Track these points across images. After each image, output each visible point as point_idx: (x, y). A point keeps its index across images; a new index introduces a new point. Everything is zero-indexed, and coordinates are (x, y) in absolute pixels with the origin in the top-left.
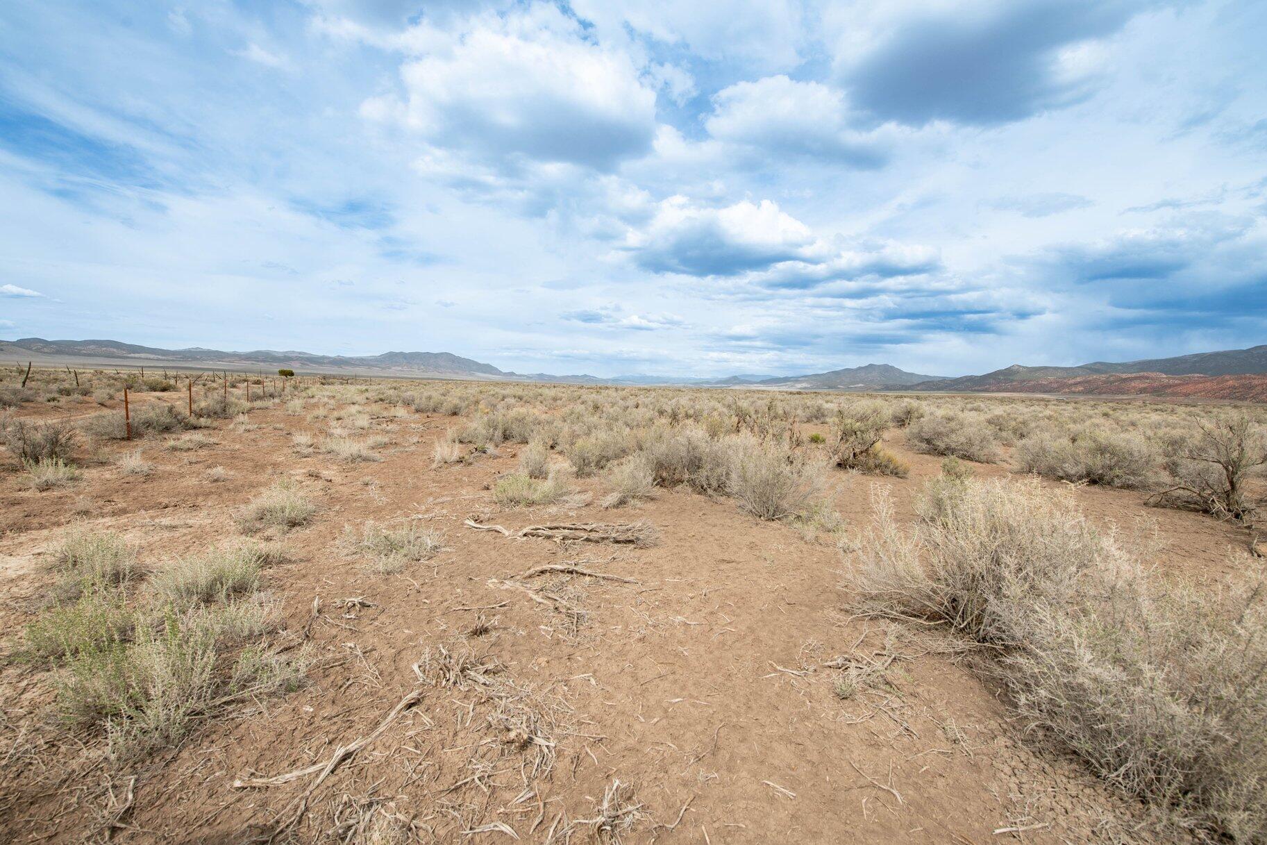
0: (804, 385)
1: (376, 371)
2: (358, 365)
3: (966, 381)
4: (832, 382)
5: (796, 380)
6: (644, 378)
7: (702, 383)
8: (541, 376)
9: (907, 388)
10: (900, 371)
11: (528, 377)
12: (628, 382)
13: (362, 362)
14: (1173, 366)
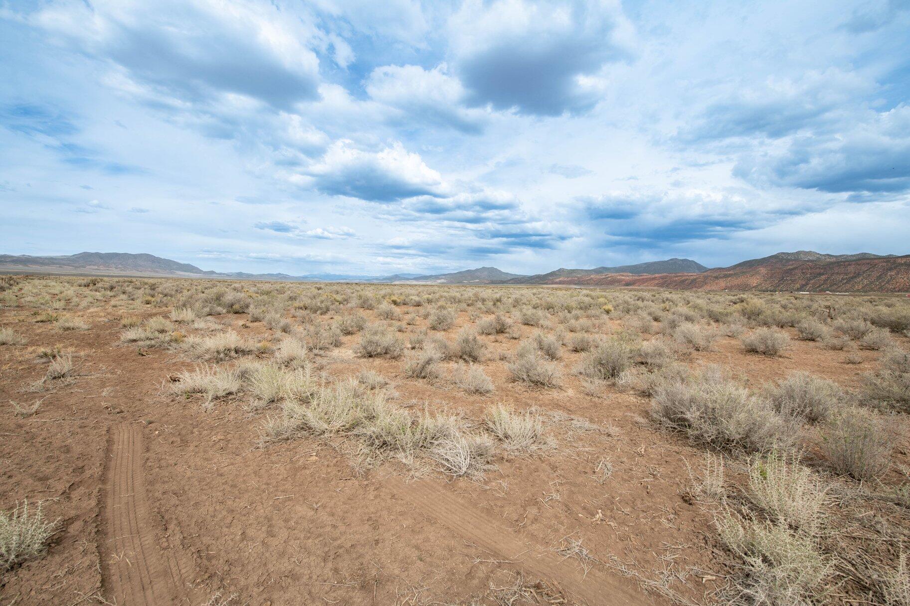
0: (443, 281)
1: (68, 270)
2: (48, 264)
3: (537, 278)
4: (461, 278)
5: (437, 277)
6: (328, 276)
7: (373, 279)
8: (240, 274)
9: (503, 282)
10: (500, 271)
11: (228, 275)
12: (316, 279)
13: (51, 261)
14: (634, 269)
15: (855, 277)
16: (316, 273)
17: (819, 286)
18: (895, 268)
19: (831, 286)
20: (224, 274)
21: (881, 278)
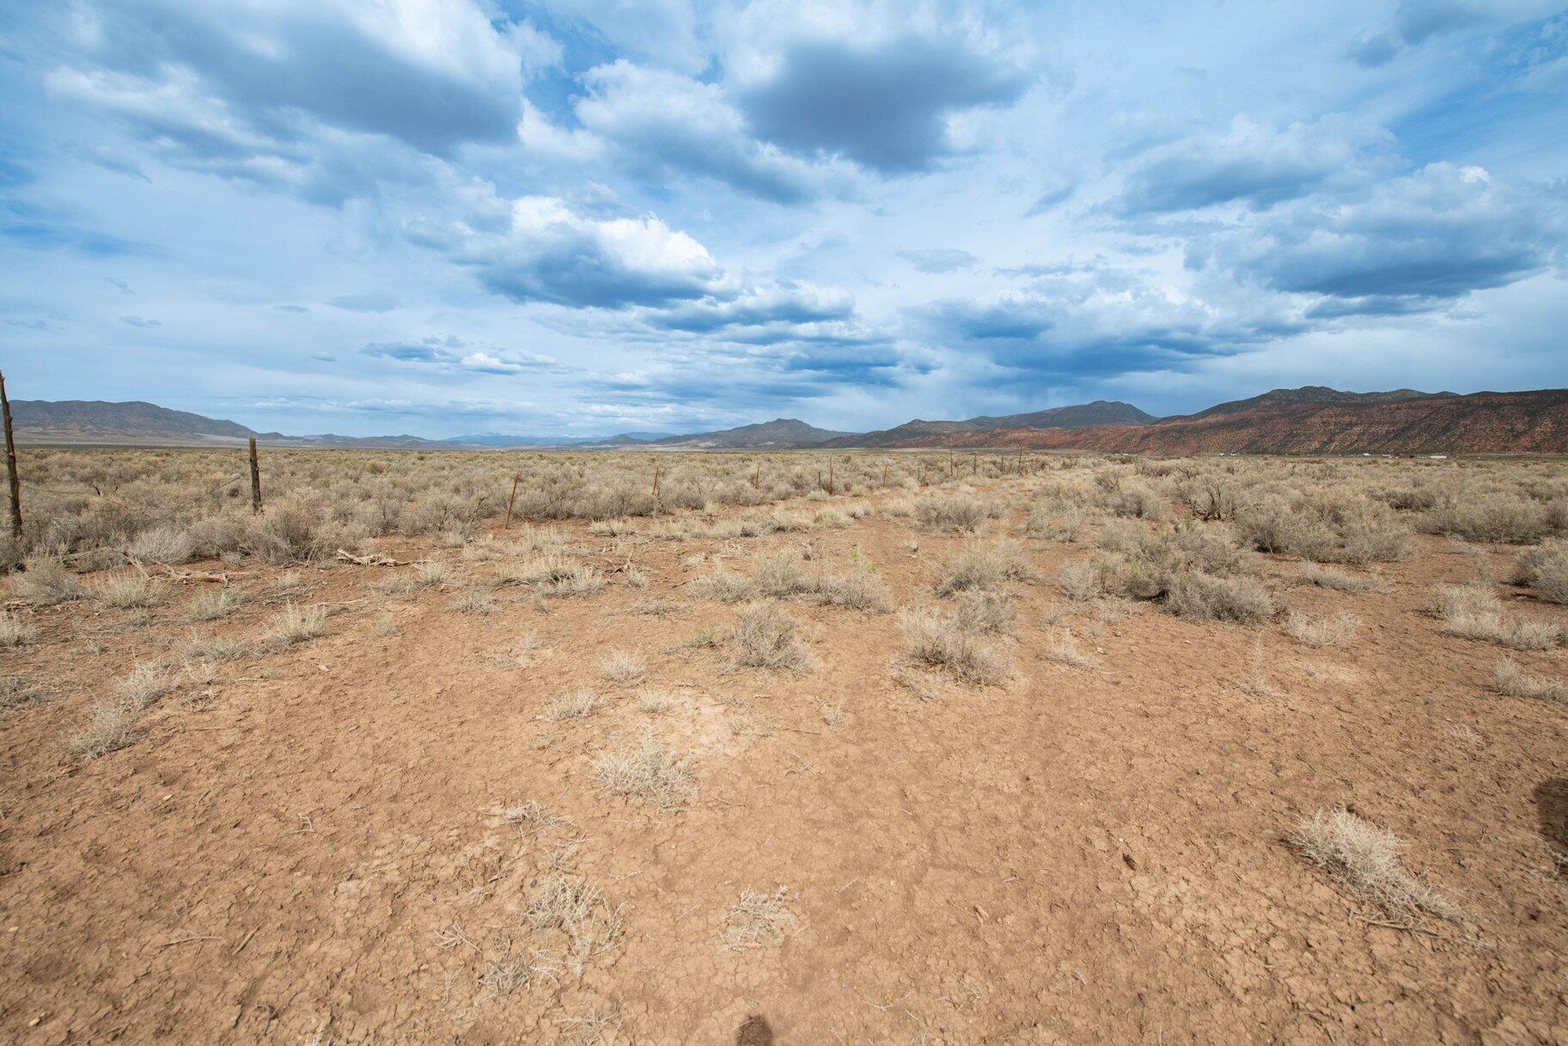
4: (739, 439)
5: (698, 438)
6: (497, 439)
8: (330, 438)
9: (817, 445)
10: (809, 427)
15: (1408, 429)
16: (473, 434)
17: (1351, 445)
18: (1471, 413)
19: (1369, 444)
20: (298, 438)
21: (1449, 430)
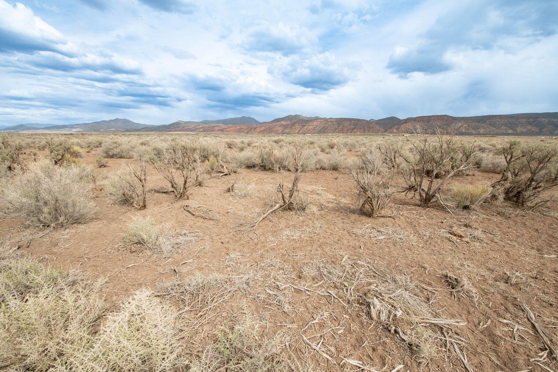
0: (78, 130)
3: (162, 127)
4: (97, 127)
5: (72, 127)
9: (137, 130)
10: (133, 122)
17: (305, 131)
19: (308, 131)
21: (324, 128)
